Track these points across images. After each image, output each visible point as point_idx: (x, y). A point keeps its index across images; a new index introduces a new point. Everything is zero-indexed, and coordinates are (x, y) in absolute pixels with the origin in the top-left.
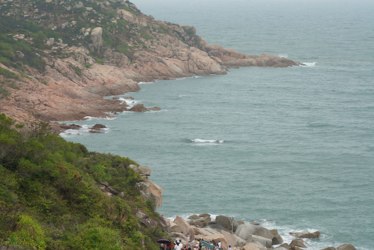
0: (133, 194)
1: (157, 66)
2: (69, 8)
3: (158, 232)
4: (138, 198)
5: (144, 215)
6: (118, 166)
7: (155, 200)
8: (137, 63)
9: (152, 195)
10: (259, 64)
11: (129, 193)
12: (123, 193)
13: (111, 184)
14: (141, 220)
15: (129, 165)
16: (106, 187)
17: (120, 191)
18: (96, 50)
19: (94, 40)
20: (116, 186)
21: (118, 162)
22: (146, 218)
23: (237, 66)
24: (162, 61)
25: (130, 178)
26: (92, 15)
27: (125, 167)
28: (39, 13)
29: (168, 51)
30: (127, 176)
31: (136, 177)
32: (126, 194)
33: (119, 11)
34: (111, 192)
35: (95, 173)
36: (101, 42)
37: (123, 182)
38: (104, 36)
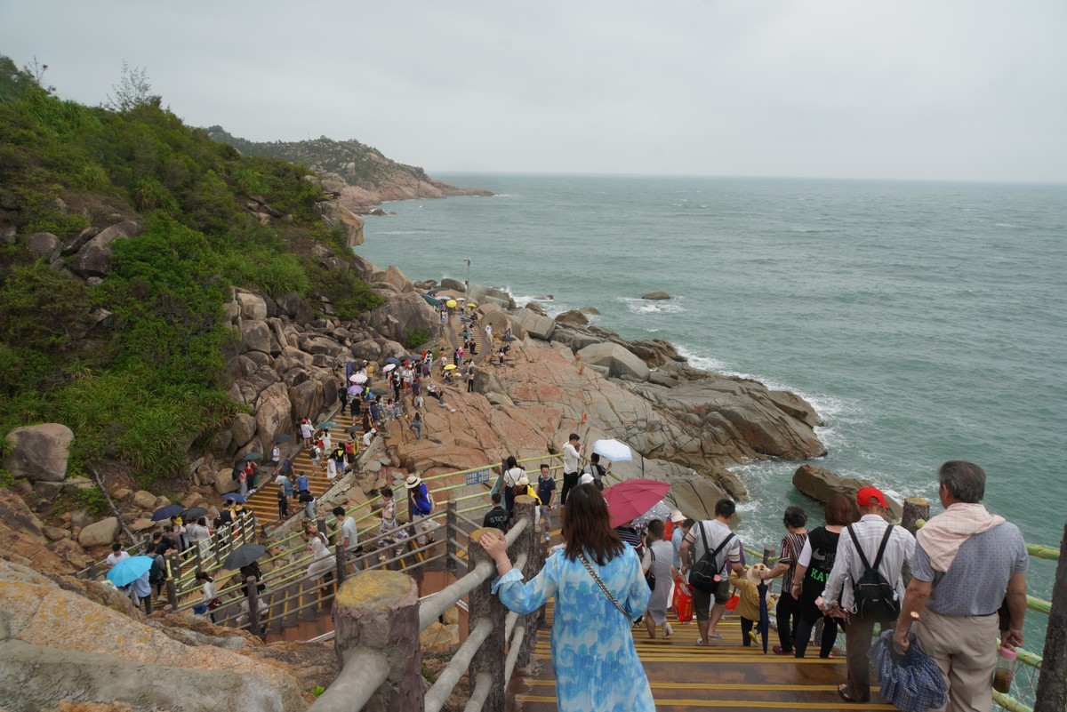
0: (308, 218)
1: (396, 191)
2: (331, 150)
3: (345, 276)
4: (317, 224)
5: (327, 250)
6: (284, 175)
7: (347, 230)
8: (381, 189)
9: (341, 222)
10: (469, 194)
11: (302, 217)
12: (290, 216)
13: (268, 201)
14: (320, 260)
15: (304, 175)
16: (261, 204)
17: (285, 213)
18: (351, 179)
19: (349, 171)
20: (280, 205)
21: (285, 169)
22: (329, 257)
23: (453, 195)
24: (399, 188)
25: (305, 194)
26: (347, 155)
27: (298, 178)
28: (309, 153)
29: (404, 182)
30: (299, 189)
31: (314, 192)
32: (297, 218)
33: (368, 154)
34: (269, 212)
35: (240, 181)
36: (354, 173)
37: (292, 200)
38: (357, 169)
